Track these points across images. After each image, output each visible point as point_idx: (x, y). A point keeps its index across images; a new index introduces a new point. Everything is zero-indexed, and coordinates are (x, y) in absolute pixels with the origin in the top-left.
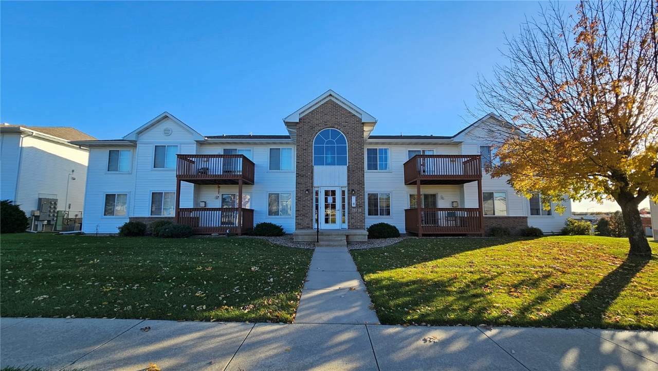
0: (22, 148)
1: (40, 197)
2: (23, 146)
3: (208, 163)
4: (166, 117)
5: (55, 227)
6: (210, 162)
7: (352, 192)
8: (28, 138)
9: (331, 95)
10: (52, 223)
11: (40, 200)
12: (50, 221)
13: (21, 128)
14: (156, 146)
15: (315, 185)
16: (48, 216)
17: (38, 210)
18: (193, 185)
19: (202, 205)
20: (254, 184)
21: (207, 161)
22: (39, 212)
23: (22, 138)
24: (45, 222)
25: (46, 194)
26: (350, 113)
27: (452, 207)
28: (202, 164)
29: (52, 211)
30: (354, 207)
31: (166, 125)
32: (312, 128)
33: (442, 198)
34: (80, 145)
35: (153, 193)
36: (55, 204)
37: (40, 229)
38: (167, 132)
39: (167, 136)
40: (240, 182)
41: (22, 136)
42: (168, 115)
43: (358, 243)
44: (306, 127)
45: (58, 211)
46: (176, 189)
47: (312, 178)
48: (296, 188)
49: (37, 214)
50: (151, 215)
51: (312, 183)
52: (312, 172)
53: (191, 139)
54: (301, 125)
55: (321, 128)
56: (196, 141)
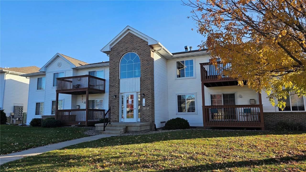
0: (5, 80)
1: (15, 106)
2: (6, 79)
3: (80, 81)
4: (58, 56)
5: (23, 122)
6: (81, 81)
7: (143, 95)
8: (8, 75)
9: (129, 30)
10: (20, 119)
11: (14, 106)
12: (20, 118)
13: (3, 70)
14: (54, 73)
15: (121, 92)
16: (18, 116)
17: (13, 112)
18: (70, 96)
19: (78, 107)
20: (105, 93)
21: (80, 80)
22: (14, 113)
23: (5, 75)
24: (17, 119)
25: (18, 103)
26: (142, 39)
27: (250, 104)
28: (76, 82)
29: (20, 113)
30: (144, 107)
31: (58, 61)
32: (118, 53)
33: (241, 97)
34: (26, 76)
35: (52, 101)
36: (22, 109)
37: (15, 122)
38: (59, 65)
39: (59, 67)
40: (87, 92)
41: (5, 74)
42: (59, 55)
43: (133, 132)
44: (115, 53)
45: (24, 113)
46: (56, 99)
47: (119, 87)
48: (109, 95)
49: (13, 114)
50: (52, 114)
51: (119, 90)
52: (119, 84)
53: (69, 68)
54: (112, 52)
55: (124, 53)
56: (73, 69)
